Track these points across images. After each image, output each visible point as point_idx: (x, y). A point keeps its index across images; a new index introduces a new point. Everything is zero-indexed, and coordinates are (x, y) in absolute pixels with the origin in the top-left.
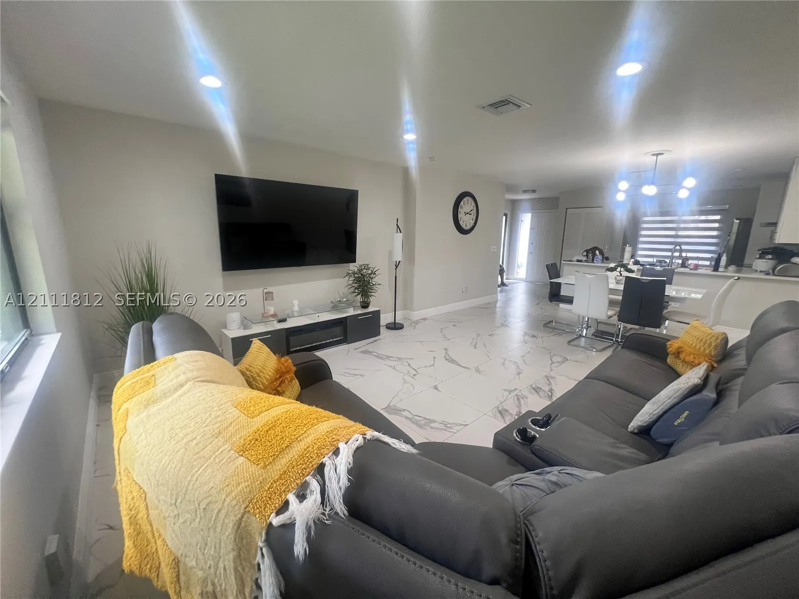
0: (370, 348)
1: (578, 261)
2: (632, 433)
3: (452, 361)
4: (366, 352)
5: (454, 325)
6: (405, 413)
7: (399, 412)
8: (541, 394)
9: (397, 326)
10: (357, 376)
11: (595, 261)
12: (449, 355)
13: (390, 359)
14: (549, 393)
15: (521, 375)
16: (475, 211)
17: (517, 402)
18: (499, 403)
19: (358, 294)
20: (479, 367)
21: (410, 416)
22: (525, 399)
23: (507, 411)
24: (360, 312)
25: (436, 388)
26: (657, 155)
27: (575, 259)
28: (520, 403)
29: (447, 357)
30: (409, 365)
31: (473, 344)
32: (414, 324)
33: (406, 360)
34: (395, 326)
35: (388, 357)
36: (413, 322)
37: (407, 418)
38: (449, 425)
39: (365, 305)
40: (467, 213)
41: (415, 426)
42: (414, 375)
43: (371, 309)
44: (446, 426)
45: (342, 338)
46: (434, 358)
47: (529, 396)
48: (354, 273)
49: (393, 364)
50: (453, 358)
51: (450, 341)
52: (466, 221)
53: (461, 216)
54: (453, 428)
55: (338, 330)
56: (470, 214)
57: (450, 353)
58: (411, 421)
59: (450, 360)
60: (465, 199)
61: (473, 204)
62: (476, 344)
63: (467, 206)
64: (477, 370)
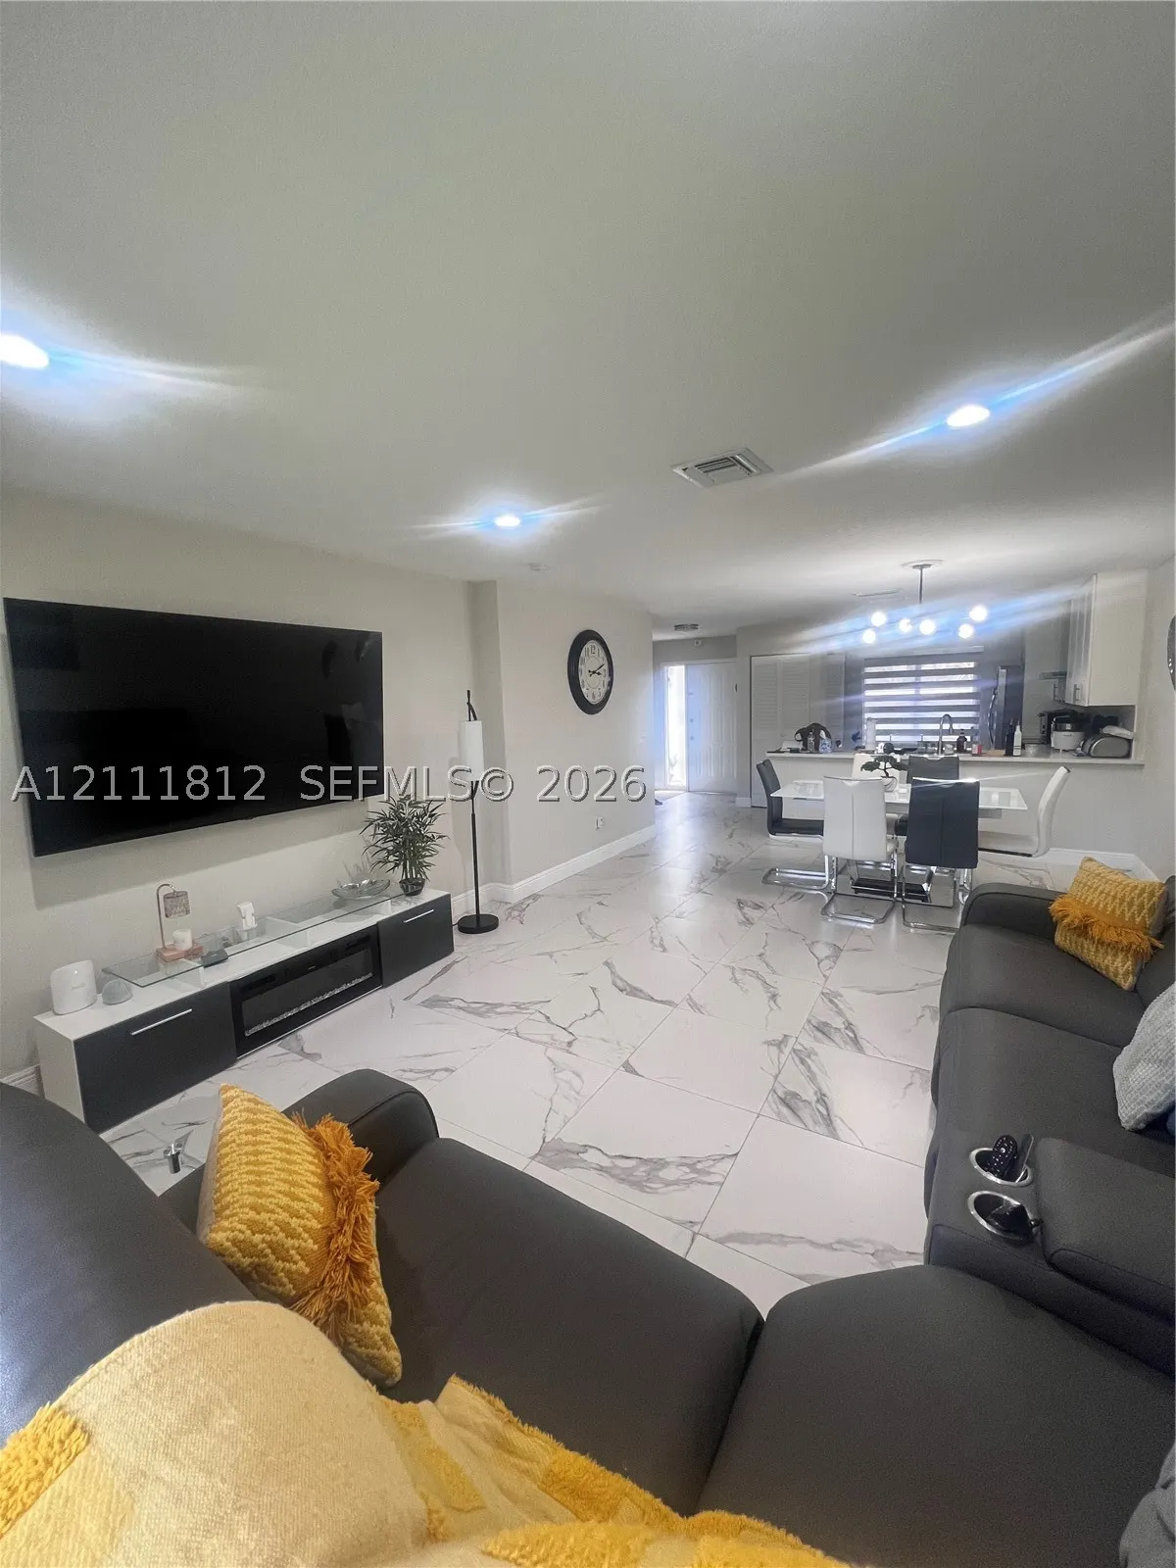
0: (440, 988)
1: (792, 751)
2: (1137, 1131)
3: (634, 991)
4: (434, 1003)
5: (600, 903)
6: (592, 1157)
7: (575, 1157)
8: (837, 1037)
9: (483, 924)
10: (437, 1075)
11: (821, 750)
12: (621, 979)
13: (498, 1010)
14: (847, 1032)
15: (779, 999)
16: (606, 667)
17: (801, 1066)
18: (772, 1079)
19: (397, 865)
20: (692, 994)
21: (606, 1162)
22: (813, 1057)
23: (795, 1095)
24: (405, 906)
25: (628, 1067)
26: (922, 567)
27: (785, 747)
28: (809, 1069)
29: (620, 984)
30: (547, 1018)
31: (657, 942)
32: (516, 913)
33: (538, 1007)
34: (480, 924)
35: (490, 1008)
36: (513, 909)
37: (601, 1169)
38: (699, 1166)
39: (412, 887)
40: (594, 672)
41: (623, 1186)
42: (570, 1044)
43: (429, 895)
44: (692, 1167)
45: (370, 975)
46: (594, 989)
47: (817, 1046)
48: (384, 818)
49: (510, 1022)
50: (635, 985)
51: (605, 943)
52: (592, 689)
53: (583, 677)
54: (712, 1170)
55: (358, 959)
56: (599, 674)
57: (618, 970)
58: (613, 1176)
59: (628, 989)
60: (588, 645)
61: (602, 654)
62: (662, 940)
63: (592, 656)
64: (695, 1006)
